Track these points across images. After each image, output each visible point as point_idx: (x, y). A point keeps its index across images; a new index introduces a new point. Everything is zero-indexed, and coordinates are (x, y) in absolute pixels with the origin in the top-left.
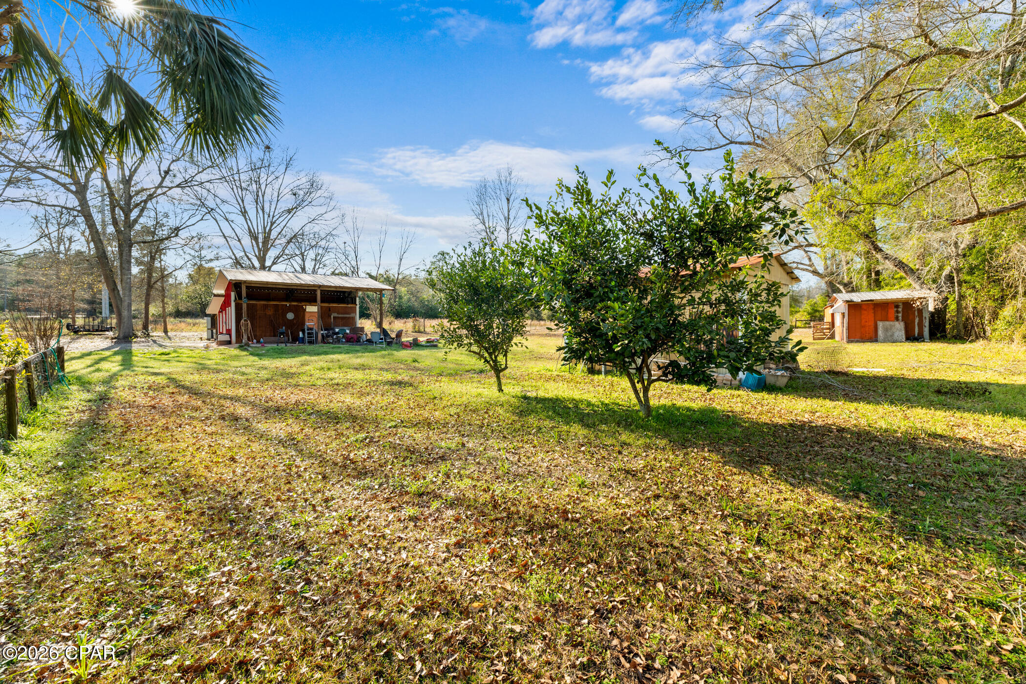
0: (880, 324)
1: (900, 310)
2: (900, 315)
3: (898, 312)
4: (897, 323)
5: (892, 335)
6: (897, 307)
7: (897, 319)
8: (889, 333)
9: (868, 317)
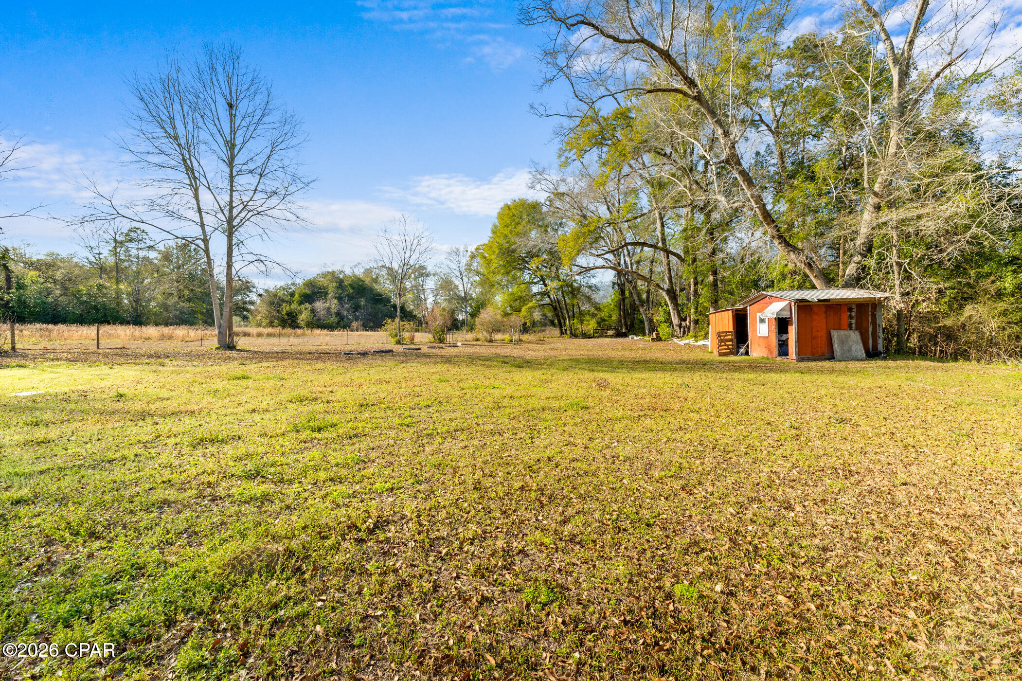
0: (835, 334)
1: (853, 314)
2: (853, 321)
3: (851, 317)
4: (851, 332)
5: (850, 350)
6: (850, 310)
7: (851, 328)
8: (846, 348)
9: (819, 321)
